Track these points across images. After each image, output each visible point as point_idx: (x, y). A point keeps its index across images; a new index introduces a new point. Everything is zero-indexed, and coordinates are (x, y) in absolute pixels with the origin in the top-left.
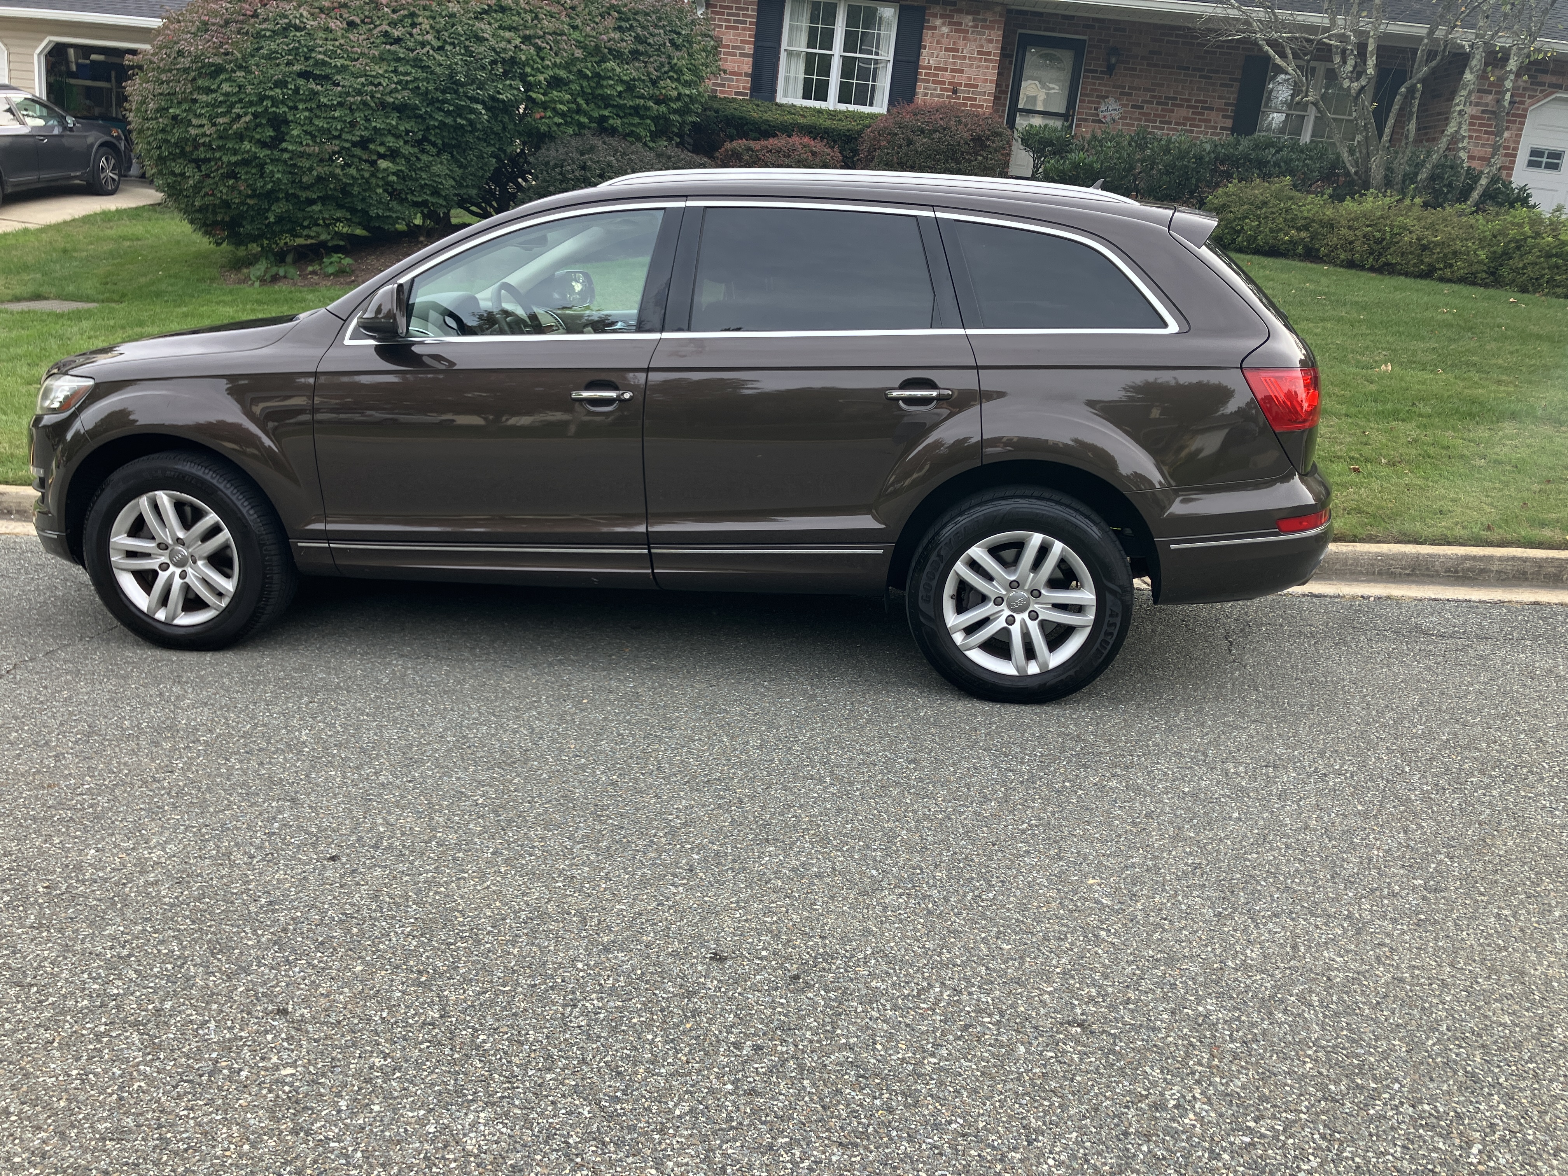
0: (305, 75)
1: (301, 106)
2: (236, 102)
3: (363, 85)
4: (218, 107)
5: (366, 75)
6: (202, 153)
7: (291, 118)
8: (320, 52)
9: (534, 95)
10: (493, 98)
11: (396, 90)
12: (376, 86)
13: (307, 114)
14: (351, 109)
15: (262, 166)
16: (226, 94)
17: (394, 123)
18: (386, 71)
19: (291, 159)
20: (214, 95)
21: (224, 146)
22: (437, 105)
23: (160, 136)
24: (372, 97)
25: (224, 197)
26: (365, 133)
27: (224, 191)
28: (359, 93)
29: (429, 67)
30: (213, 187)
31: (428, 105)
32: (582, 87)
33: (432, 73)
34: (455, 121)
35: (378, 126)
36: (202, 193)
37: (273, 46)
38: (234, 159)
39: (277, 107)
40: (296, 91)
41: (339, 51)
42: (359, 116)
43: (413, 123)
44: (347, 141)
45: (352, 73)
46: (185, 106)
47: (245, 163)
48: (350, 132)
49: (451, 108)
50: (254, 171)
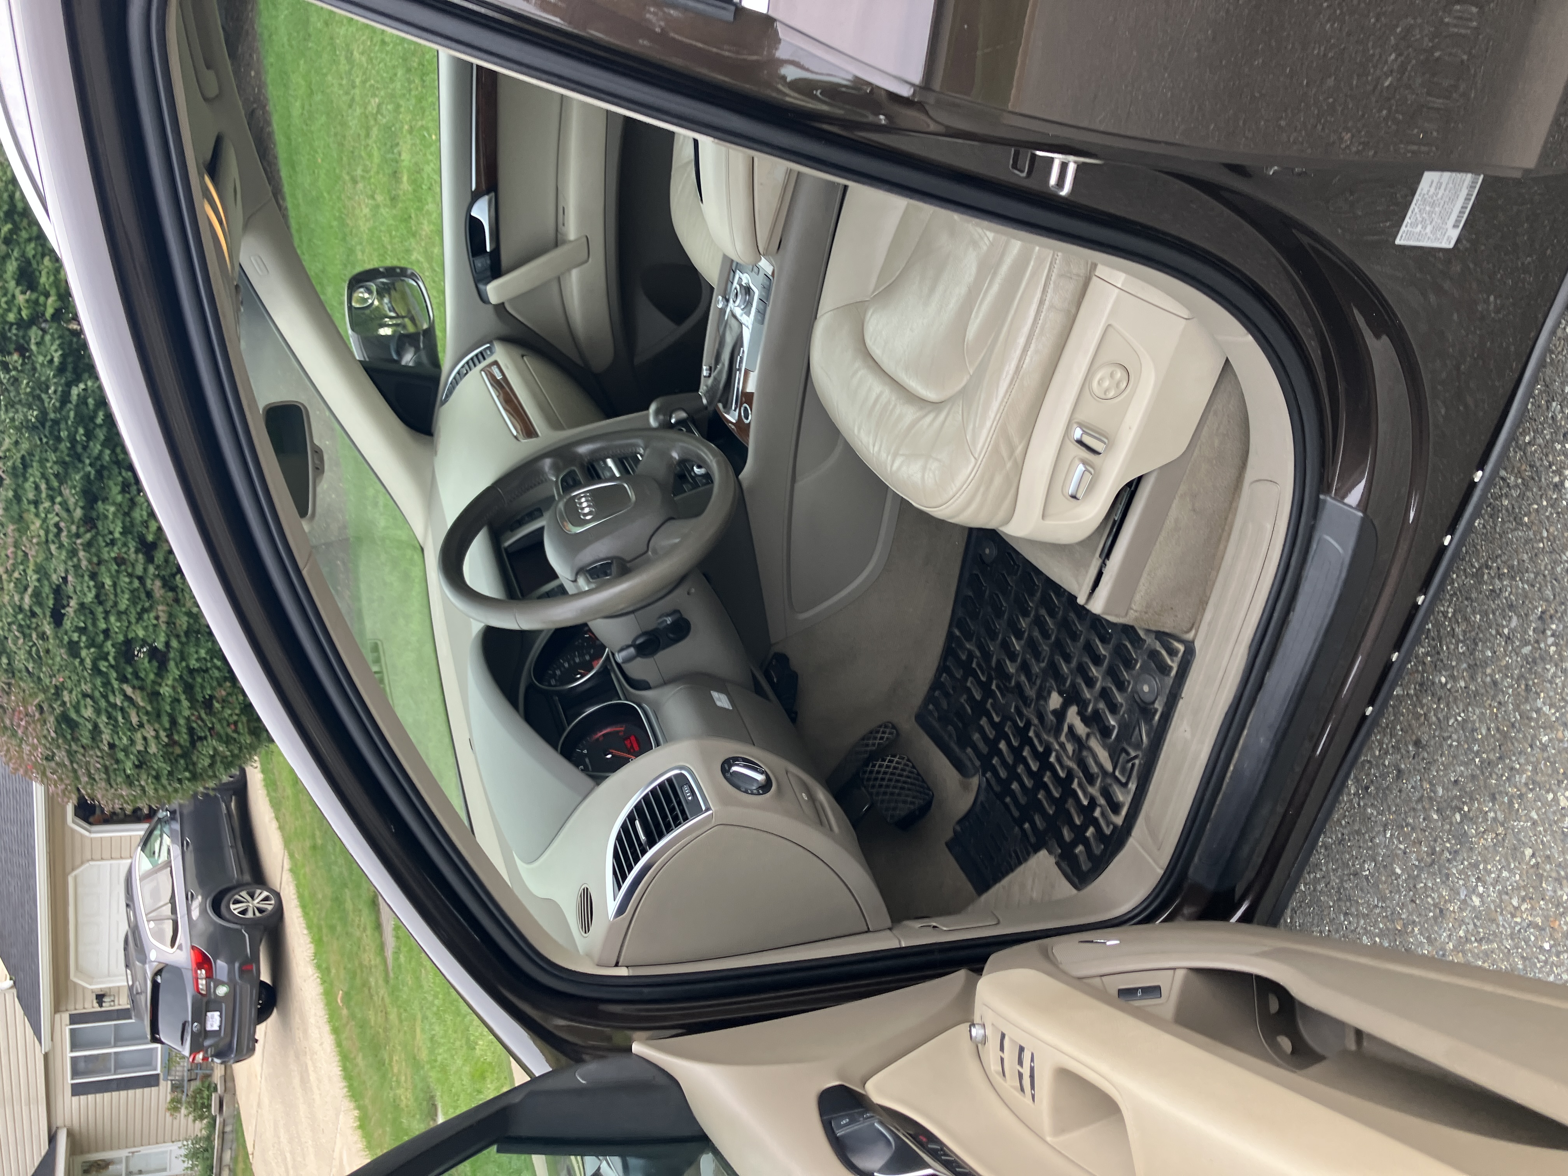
0: (57, 618)
1: (102, 625)
2: (108, 701)
3: (61, 546)
4: (116, 721)
5: (47, 541)
6: (183, 737)
7: (121, 638)
8: (22, 599)
9: (49, 311)
10: (61, 370)
11: (64, 505)
12: (60, 530)
13: (112, 619)
14: (99, 563)
15: (192, 671)
16: (98, 711)
17: (112, 509)
18: (37, 515)
19: (178, 636)
20: (101, 726)
21: (170, 715)
22: (79, 449)
23: (164, 781)
24: (78, 536)
25: (237, 711)
26: (132, 545)
27: (229, 712)
28: (73, 553)
29: (23, 457)
30: (225, 724)
31: (81, 461)
32: (30, 240)
33: (31, 454)
34: (100, 426)
35: (119, 529)
36: (235, 735)
37: (22, 655)
38: (185, 703)
39: (108, 653)
40: (82, 631)
41: (16, 575)
42: (108, 554)
43: (111, 483)
44: (145, 570)
45: (47, 559)
46: (121, 755)
47: (189, 689)
48: (133, 565)
49: (81, 431)
50: (199, 680)
